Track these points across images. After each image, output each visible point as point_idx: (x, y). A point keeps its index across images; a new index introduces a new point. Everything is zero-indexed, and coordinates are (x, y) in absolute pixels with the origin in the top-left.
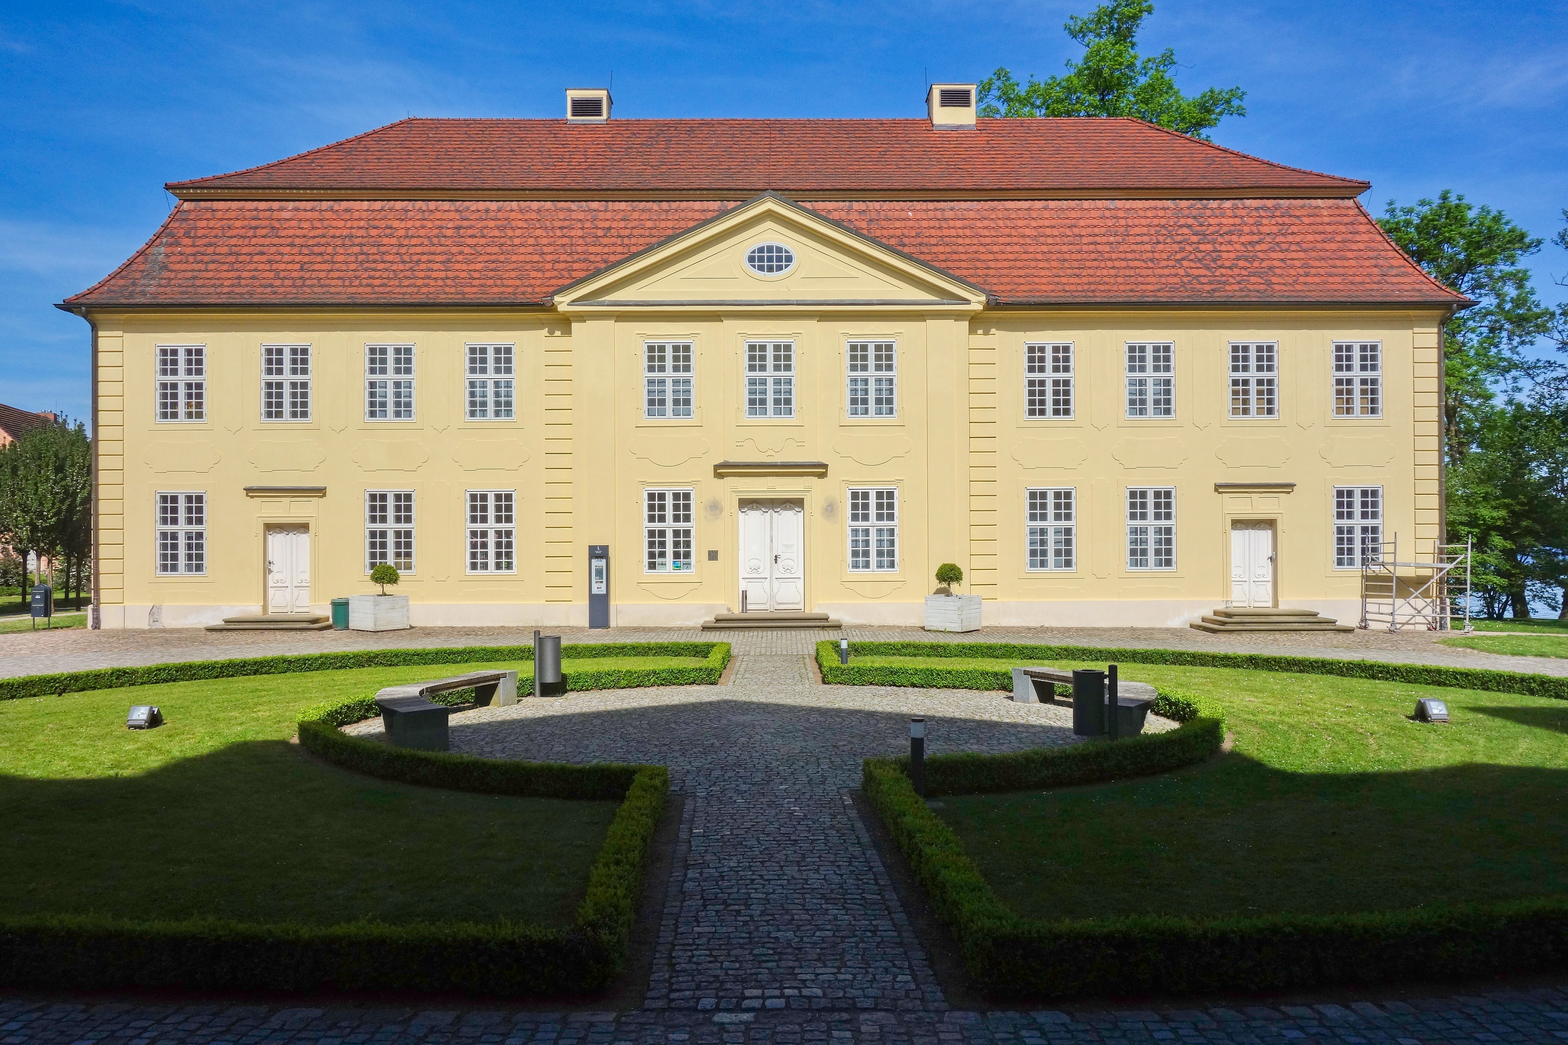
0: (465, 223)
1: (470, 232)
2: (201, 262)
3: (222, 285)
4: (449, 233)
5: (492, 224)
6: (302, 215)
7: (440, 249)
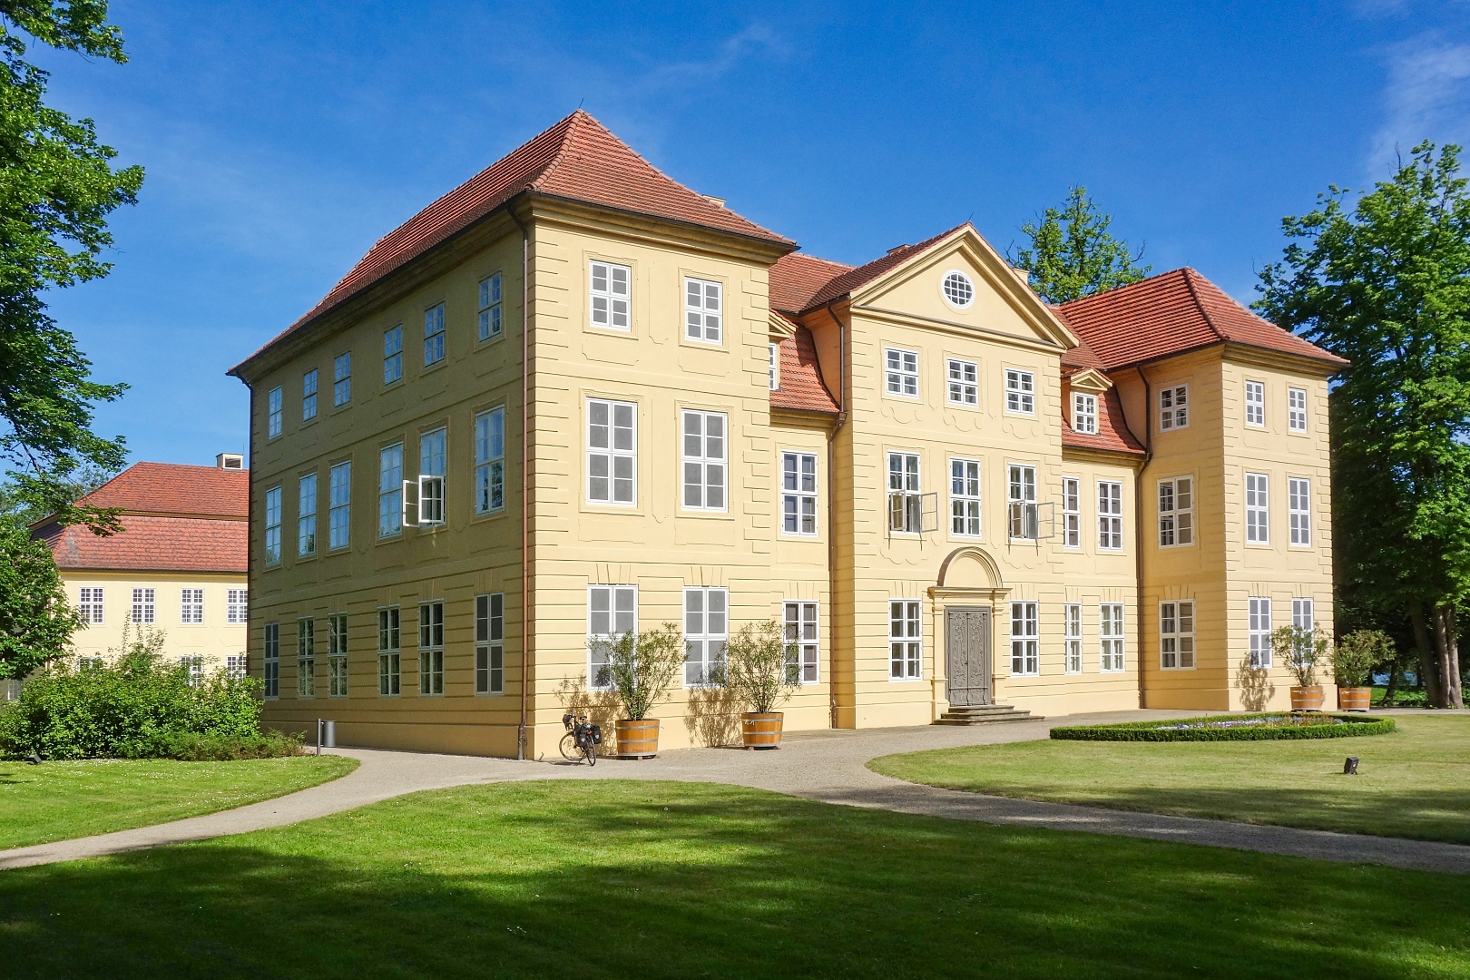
0: (216, 531)
1: (219, 535)
2: (94, 546)
3: (111, 559)
4: (210, 535)
5: (228, 531)
6: (136, 523)
7: (208, 543)
